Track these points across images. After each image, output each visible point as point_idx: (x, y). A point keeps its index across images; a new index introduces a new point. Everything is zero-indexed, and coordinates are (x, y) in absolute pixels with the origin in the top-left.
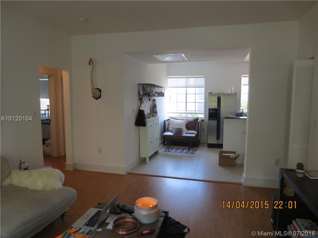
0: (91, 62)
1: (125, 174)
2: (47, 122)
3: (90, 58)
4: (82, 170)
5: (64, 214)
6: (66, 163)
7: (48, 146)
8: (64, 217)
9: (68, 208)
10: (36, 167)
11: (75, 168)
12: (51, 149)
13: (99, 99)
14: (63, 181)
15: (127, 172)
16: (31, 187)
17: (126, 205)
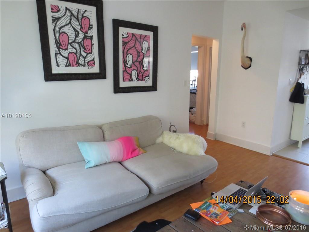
0: (244, 27)
1: (269, 155)
2: (193, 92)
3: (243, 22)
4: (223, 142)
5: (204, 181)
6: (208, 132)
7: (192, 114)
8: (203, 183)
9: (208, 176)
10: (183, 132)
11: (216, 139)
12: (195, 117)
13: (248, 69)
14: (206, 149)
15: (273, 153)
16: (178, 149)
17: (274, 192)
